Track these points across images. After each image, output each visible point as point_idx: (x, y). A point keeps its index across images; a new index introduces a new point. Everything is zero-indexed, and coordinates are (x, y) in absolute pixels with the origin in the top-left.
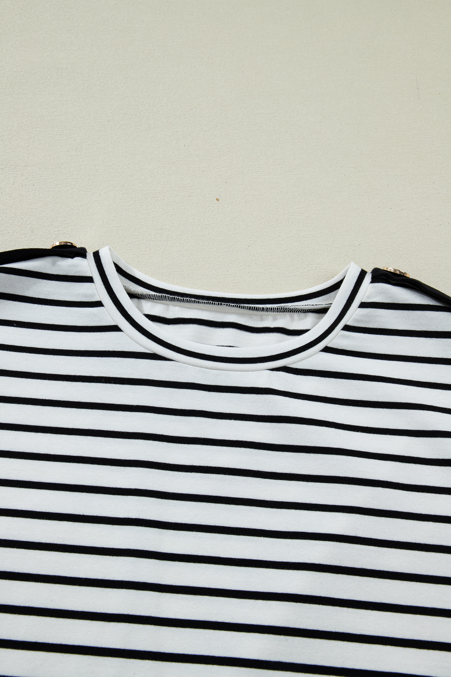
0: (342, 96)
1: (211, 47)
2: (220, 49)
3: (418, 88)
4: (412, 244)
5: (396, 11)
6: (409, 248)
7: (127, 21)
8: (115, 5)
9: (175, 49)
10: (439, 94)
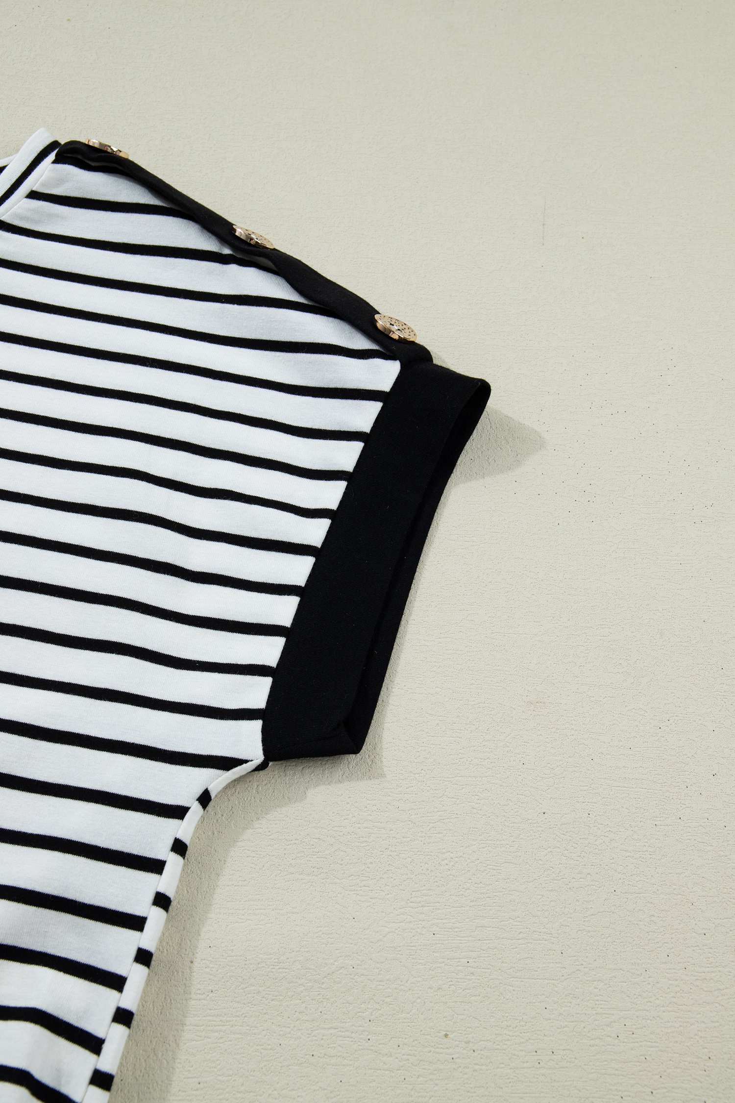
0: (399, 228)
1: (173, 118)
2: (187, 123)
3: (544, 224)
4: (478, 529)
5: (528, 74)
6: (471, 536)
7: (27, 59)
8: (11, 27)
9: (104, 118)
10: (581, 238)
